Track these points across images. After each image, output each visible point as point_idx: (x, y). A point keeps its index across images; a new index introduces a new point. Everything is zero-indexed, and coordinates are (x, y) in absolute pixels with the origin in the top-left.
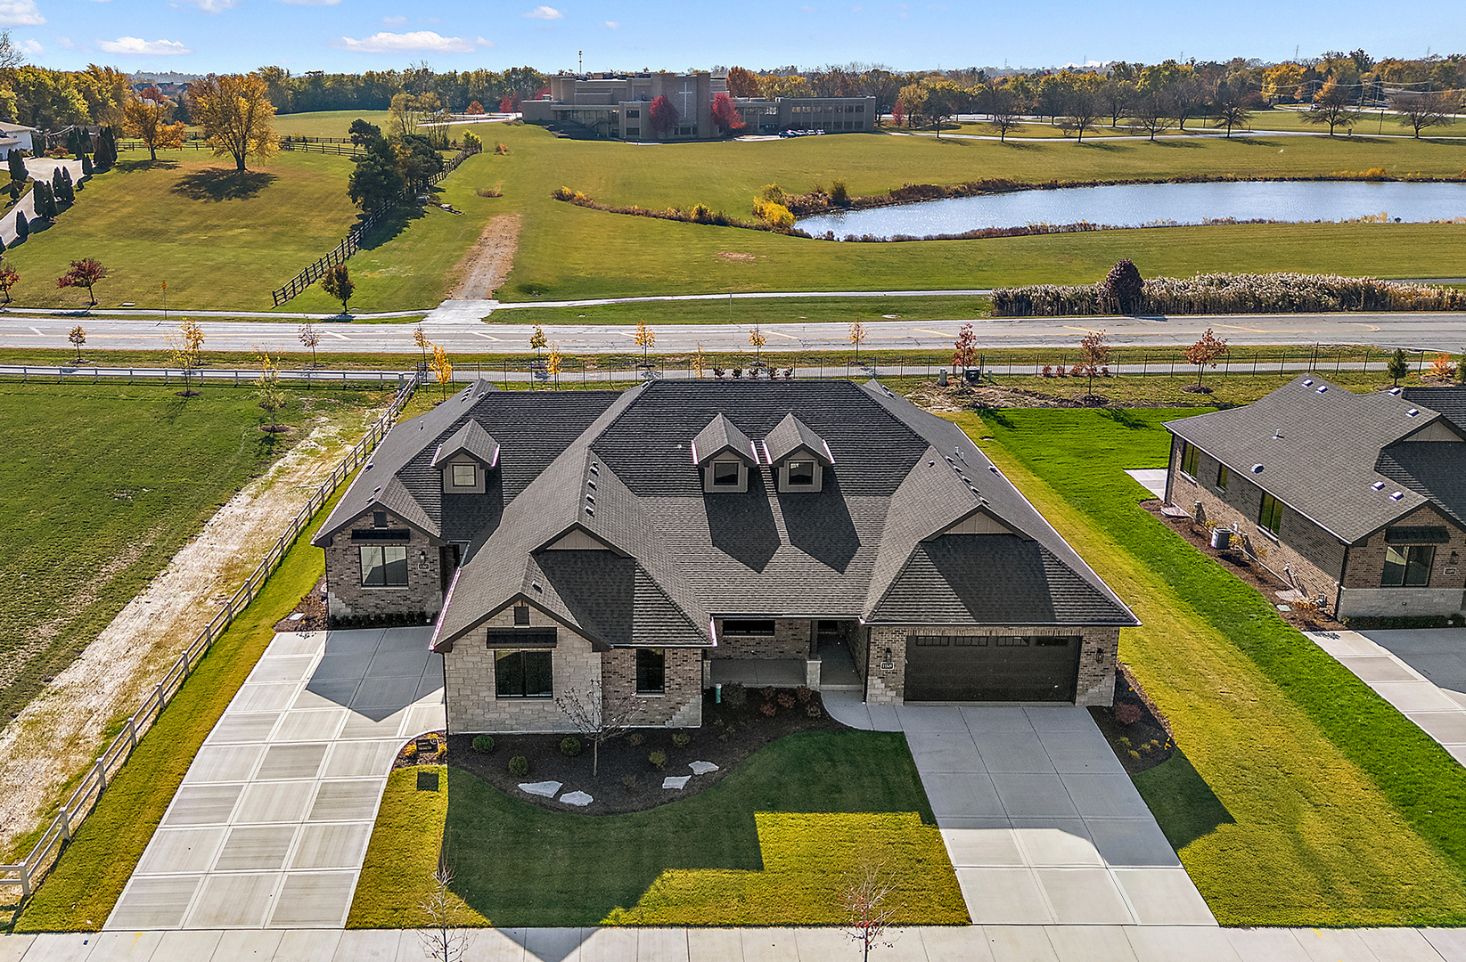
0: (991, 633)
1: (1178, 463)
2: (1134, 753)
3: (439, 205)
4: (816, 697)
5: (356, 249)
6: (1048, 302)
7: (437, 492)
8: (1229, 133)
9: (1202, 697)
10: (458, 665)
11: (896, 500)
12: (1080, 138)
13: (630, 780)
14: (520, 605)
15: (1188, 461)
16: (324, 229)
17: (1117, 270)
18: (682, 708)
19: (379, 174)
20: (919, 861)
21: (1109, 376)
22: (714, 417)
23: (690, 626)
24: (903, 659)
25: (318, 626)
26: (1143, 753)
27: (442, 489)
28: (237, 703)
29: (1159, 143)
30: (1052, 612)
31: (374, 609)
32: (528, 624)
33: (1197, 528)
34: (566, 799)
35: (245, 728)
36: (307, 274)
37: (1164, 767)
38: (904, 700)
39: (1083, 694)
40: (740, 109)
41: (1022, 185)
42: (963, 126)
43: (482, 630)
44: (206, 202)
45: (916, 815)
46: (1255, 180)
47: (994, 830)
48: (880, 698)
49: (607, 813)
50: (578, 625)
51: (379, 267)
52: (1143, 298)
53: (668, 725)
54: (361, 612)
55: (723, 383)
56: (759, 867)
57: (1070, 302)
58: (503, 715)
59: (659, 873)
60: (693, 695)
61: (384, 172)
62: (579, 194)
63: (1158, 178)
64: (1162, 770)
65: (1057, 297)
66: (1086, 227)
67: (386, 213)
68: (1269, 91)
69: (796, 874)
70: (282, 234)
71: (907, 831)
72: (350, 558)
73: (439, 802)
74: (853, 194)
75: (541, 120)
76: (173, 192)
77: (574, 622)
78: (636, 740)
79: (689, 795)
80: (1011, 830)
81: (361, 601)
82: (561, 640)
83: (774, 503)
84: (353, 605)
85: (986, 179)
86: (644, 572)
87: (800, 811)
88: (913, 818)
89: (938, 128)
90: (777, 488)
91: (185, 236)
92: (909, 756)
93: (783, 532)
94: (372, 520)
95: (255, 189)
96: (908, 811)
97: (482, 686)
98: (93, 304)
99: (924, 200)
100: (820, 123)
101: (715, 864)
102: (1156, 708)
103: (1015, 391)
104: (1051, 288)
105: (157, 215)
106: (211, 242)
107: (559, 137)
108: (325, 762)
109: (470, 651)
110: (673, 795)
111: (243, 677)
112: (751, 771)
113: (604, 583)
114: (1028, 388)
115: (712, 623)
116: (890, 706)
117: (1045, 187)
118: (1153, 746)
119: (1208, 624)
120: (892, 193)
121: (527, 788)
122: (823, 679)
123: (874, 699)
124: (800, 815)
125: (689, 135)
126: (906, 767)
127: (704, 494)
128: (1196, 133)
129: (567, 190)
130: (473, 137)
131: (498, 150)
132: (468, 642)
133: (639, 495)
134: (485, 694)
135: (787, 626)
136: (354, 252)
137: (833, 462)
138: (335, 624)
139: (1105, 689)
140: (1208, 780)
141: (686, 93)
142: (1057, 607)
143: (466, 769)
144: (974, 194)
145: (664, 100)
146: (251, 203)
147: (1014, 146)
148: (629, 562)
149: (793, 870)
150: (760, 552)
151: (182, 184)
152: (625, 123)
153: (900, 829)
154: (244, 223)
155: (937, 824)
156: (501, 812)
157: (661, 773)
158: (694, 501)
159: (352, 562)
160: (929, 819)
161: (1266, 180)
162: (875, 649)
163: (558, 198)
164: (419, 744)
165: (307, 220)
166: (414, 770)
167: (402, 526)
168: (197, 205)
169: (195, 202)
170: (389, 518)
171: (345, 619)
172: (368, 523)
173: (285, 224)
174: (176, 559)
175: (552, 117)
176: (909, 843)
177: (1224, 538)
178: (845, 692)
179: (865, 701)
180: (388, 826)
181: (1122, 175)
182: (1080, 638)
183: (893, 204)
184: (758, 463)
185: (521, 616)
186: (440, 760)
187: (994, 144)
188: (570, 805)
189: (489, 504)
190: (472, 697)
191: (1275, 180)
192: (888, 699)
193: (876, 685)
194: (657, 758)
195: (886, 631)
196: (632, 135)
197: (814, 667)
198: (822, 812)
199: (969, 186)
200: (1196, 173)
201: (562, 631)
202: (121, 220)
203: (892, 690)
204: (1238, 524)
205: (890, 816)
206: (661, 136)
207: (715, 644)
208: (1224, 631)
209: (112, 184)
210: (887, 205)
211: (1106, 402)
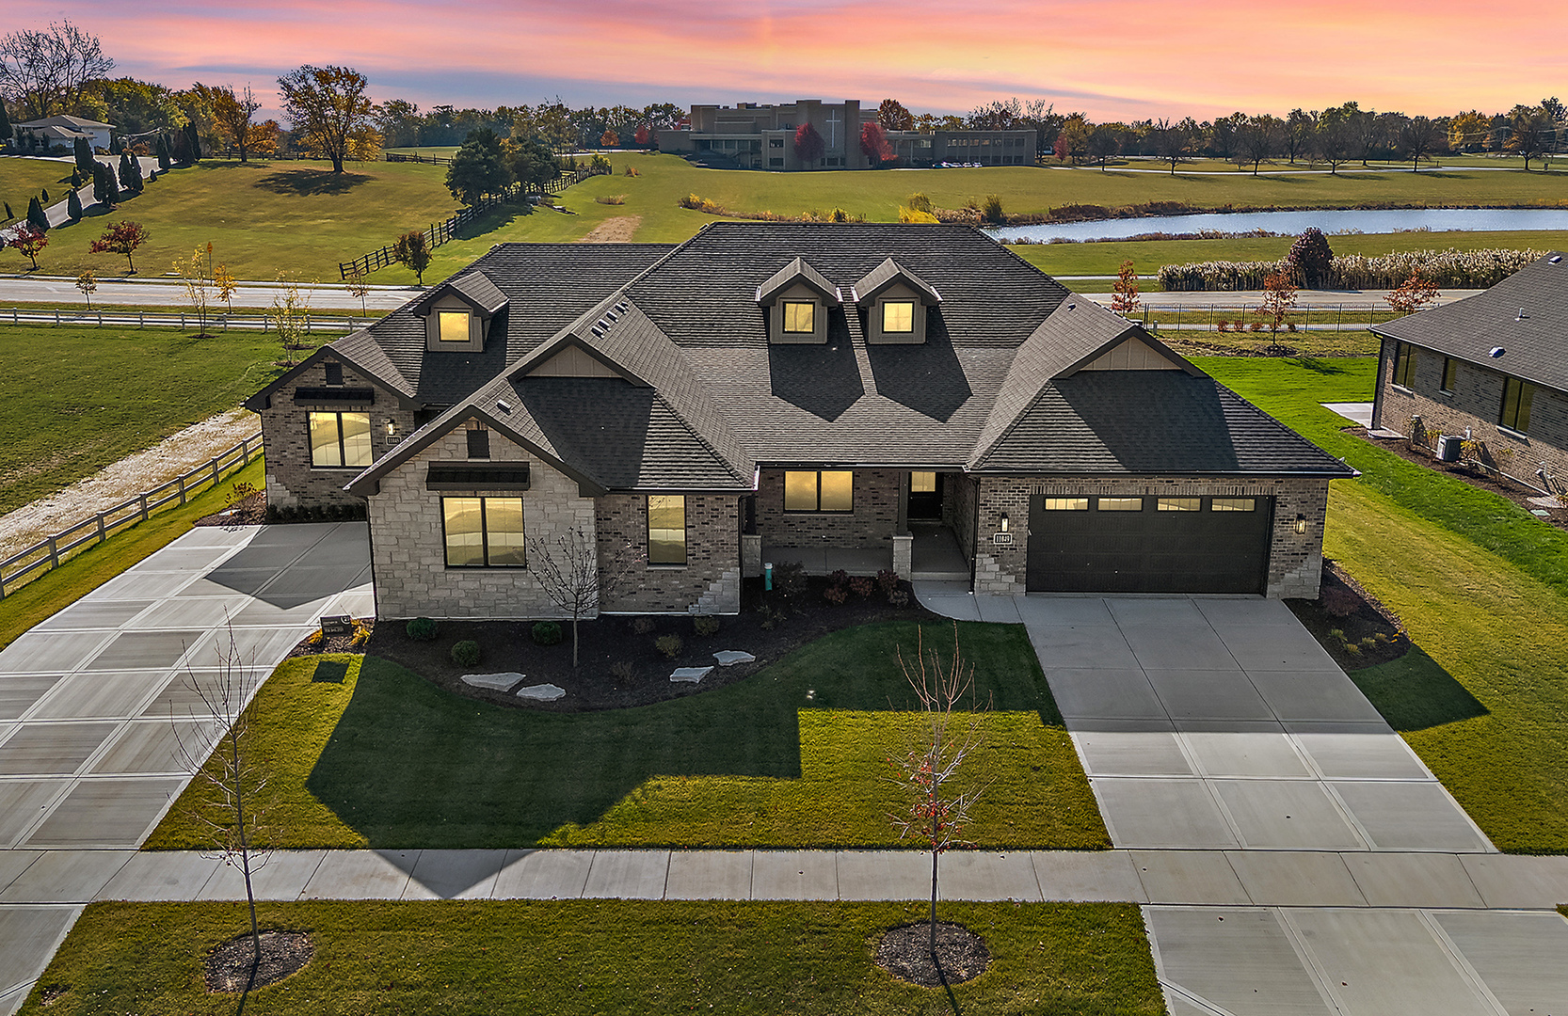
0: (1147, 491)
1: (1389, 375)
2: (1353, 647)
3: (552, 207)
4: (905, 586)
5: (449, 239)
6: (1223, 279)
7: (420, 348)
8: (1416, 168)
9: (1442, 593)
10: (389, 517)
11: (1022, 351)
12: (1255, 172)
13: (624, 669)
14: (475, 428)
15: (1401, 370)
16: (418, 222)
17: (1303, 241)
18: (712, 586)
19: (481, 163)
20: (1036, 769)
21: (1297, 332)
22: (791, 261)
23: (723, 466)
24: (1024, 529)
25: (253, 520)
26: (1365, 648)
27: (426, 346)
28: (102, 591)
29: (1341, 176)
30: (1234, 461)
31: (328, 499)
32: (489, 457)
33: (1414, 447)
34: (525, 693)
35: (98, 615)
36: (385, 253)
37: (1397, 663)
38: (1027, 591)
39: (1277, 580)
40: (892, 141)
41: (1194, 209)
42: (1131, 163)
43: (421, 465)
44: (289, 196)
45: (1035, 715)
46: (1446, 208)
47: (1149, 734)
48: (994, 586)
49: (584, 710)
50: (558, 457)
51: (471, 253)
52: (1333, 273)
53: (692, 611)
54: (310, 504)
55: (805, 226)
56: (795, 773)
57: (1248, 277)
58: (455, 594)
59: (642, 777)
60: (727, 568)
61: (486, 161)
62: (708, 202)
63: (1340, 205)
64: (1393, 668)
65: (1234, 273)
66: (1263, 234)
67: (489, 209)
68: (1457, 138)
69: (849, 782)
70: (370, 225)
71: (1019, 733)
72: (295, 428)
73: (341, 697)
74: (1009, 211)
75: (679, 150)
76: (256, 187)
77: (553, 452)
78: (643, 627)
79: (707, 689)
80: (1174, 735)
81: (311, 487)
82: (535, 482)
83: (861, 356)
84: (299, 492)
85: (1154, 201)
86: (665, 404)
87: (865, 709)
88: (1032, 718)
89: (1103, 164)
90: (866, 338)
91: (260, 225)
92: (1030, 650)
93: (868, 380)
94: (323, 374)
95: (347, 187)
96: (1023, 710)
97: (425, 549)
98: (132, 272)
99: (1087, 220)
100: (977, 157)
101: (730, 769)
102: (1379, 603)
103: (1186, 342)
104: (1226, 264)
105: (233, 206)
106: (290, 230)
107: (698, 167)
108: (192, 651)
109: (405, 496)
110: (685, 689)
111: (125, 566)
112: (803, 662)
113: (607, 416)
114: (1200, 340)
115: (758, 472)
116: (1009, 596)
117: (1218, 211)
118: (1379, 641)
119: (1441, 527)
120: (1052, 212)
121: (471, 679)
122: (916, 565)
123: (984, 586)
124: (864, 713)
125: (835, 163)
126: (1025, 661)
127: (769, 345)
128: (1380, 168)
129: (695, 198)
130: (602, 159)
131: (629, 172)
132: (401, 482)
133: (682, 346)
134: (429, 561)
135: (871, 501)
136: (446, 242)
137: (940, 299)
138: (275, 516)
139: (1307, 575)
140: (1462, 679)
141: (833, 121)
142: (1241, 456)
143: (391, 659)
144: (1140, 216)
145: (810, 128)
146: (341, 198)
147: (1185, 178)
148: (646, 394)
149: (845, 777)
150: (835, 402)
151: (268, 180)
152: (767, 152)
153: (1010, 730)
154: (328, 214)
155: (1064, 725)
156: (427, 709)
157: (668, 662)
158: (756, 352)
159: (297, 433)
160: (1053, 717)
161: (1458, 208)
162: (986, 515)
163: (686, 206)
164: (325, 623)
165: (400, 213)
166: (316, 659)
167: (363, 384)
168: (279, 198)
169: (278, 195)
170: (345, 371)
171: (289, 510)
172: (316, 378)
173: (373, 216)
174: (110, 469)
175: (690, 147)
176: (1023, 747)
177: (1454, 447)
178: (946, 582)
179: (973, 591)
180: (255, 722)
181: (1303, 202)
182: (1273, 498)
183: (1053, 222)
184: (841, 300)
185: (478, 443)
186: (358, 648)
187: (1165, 176)
188: (531, 699)
189: (486, 363)
190: (410, 565)
191: (1468, 208)
192: (1004, 587)
193: (987, 566)
194: (668, 644)
195: (1000, 488)
196: (776, 165)
197: (902, 547)
198: (898, 710)
199: (1136, 207)
200: (1382, 201)
201: (537, 467)
202: (192, 209)
203: (1009, 574)
204: (1473, 429)
205: (997, 716)
206: (807, 164)
207: (756, 488)
208: (1464, 532)
209: (189, 178)
210: (1046, 223)
211: (1294, 353)
